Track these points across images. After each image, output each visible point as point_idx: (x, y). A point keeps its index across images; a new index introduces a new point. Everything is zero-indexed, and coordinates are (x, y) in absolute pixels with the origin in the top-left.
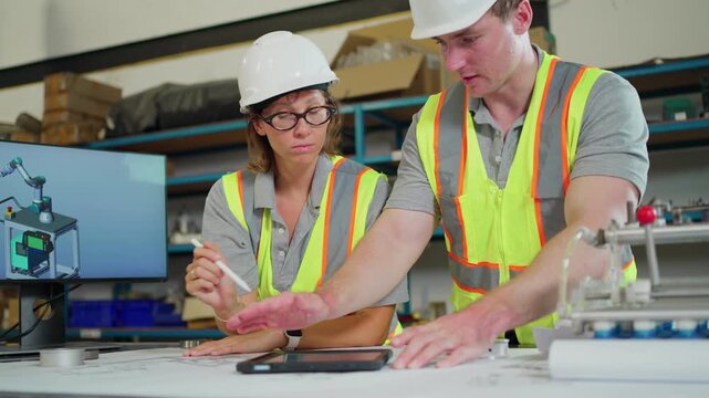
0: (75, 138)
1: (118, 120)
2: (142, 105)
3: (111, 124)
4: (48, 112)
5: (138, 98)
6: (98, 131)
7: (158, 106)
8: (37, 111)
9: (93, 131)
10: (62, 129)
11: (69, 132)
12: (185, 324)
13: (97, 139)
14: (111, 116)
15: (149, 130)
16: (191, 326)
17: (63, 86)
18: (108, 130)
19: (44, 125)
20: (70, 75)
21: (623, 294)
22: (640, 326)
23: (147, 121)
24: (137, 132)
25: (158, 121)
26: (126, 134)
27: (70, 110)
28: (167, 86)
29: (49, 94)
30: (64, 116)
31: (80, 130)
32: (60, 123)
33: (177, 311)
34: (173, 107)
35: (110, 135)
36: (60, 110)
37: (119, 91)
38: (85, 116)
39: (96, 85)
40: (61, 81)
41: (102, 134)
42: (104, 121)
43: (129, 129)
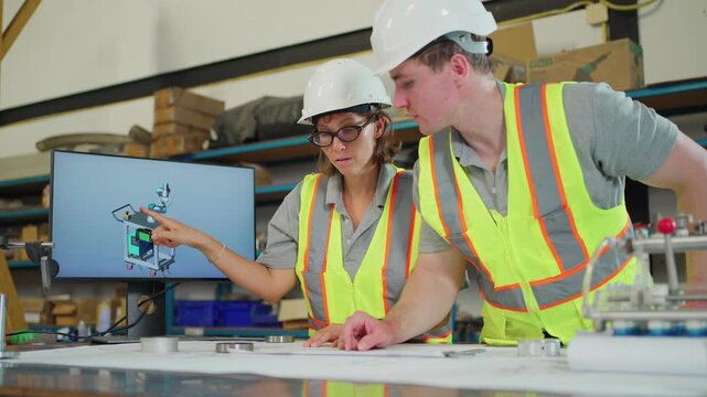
0: (181, 149)
1: (221, 131)
2: (243, 118)
3: (214, 136)
4: (158, 124)
5: (239, 111)
6: (203, 141)
7: (257, 118)
8: (148, 124)
9: (198, 142)
10: (170, 140)
11: (176, 143)
12: (280, 325)
13: (201, 149)
14: (214, 127)
15: (248, 141)
16: (286, 327)
17: (171, 100)
18: (211, 141)
19: (154, 137)
20: (178, 90)
21: (641, 297)
22: (653, 326)
23: (247, 133)
24: (238, 144)
25: (257, 132)
26: (227, 145)
27: (177, 123)
28: (266, 99)
29: (158, 107)
30: (171, 128)
31: (186, 142)
32: (169, 135)
33: (274, 313)
34: (270, 119)
35: (214, 145)
36: (169, 122)
37: (223, 103)
38: (191, 128)
39: (201, 98)
40: (169, 95)
41: (206, 145)
42: (207, 132)
43: (231, 140)
